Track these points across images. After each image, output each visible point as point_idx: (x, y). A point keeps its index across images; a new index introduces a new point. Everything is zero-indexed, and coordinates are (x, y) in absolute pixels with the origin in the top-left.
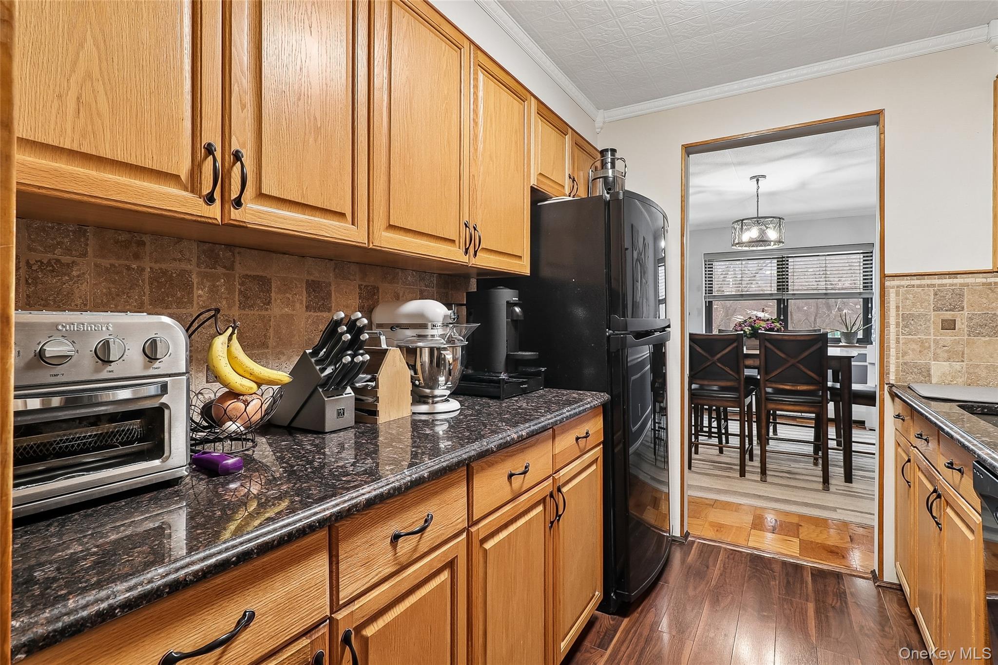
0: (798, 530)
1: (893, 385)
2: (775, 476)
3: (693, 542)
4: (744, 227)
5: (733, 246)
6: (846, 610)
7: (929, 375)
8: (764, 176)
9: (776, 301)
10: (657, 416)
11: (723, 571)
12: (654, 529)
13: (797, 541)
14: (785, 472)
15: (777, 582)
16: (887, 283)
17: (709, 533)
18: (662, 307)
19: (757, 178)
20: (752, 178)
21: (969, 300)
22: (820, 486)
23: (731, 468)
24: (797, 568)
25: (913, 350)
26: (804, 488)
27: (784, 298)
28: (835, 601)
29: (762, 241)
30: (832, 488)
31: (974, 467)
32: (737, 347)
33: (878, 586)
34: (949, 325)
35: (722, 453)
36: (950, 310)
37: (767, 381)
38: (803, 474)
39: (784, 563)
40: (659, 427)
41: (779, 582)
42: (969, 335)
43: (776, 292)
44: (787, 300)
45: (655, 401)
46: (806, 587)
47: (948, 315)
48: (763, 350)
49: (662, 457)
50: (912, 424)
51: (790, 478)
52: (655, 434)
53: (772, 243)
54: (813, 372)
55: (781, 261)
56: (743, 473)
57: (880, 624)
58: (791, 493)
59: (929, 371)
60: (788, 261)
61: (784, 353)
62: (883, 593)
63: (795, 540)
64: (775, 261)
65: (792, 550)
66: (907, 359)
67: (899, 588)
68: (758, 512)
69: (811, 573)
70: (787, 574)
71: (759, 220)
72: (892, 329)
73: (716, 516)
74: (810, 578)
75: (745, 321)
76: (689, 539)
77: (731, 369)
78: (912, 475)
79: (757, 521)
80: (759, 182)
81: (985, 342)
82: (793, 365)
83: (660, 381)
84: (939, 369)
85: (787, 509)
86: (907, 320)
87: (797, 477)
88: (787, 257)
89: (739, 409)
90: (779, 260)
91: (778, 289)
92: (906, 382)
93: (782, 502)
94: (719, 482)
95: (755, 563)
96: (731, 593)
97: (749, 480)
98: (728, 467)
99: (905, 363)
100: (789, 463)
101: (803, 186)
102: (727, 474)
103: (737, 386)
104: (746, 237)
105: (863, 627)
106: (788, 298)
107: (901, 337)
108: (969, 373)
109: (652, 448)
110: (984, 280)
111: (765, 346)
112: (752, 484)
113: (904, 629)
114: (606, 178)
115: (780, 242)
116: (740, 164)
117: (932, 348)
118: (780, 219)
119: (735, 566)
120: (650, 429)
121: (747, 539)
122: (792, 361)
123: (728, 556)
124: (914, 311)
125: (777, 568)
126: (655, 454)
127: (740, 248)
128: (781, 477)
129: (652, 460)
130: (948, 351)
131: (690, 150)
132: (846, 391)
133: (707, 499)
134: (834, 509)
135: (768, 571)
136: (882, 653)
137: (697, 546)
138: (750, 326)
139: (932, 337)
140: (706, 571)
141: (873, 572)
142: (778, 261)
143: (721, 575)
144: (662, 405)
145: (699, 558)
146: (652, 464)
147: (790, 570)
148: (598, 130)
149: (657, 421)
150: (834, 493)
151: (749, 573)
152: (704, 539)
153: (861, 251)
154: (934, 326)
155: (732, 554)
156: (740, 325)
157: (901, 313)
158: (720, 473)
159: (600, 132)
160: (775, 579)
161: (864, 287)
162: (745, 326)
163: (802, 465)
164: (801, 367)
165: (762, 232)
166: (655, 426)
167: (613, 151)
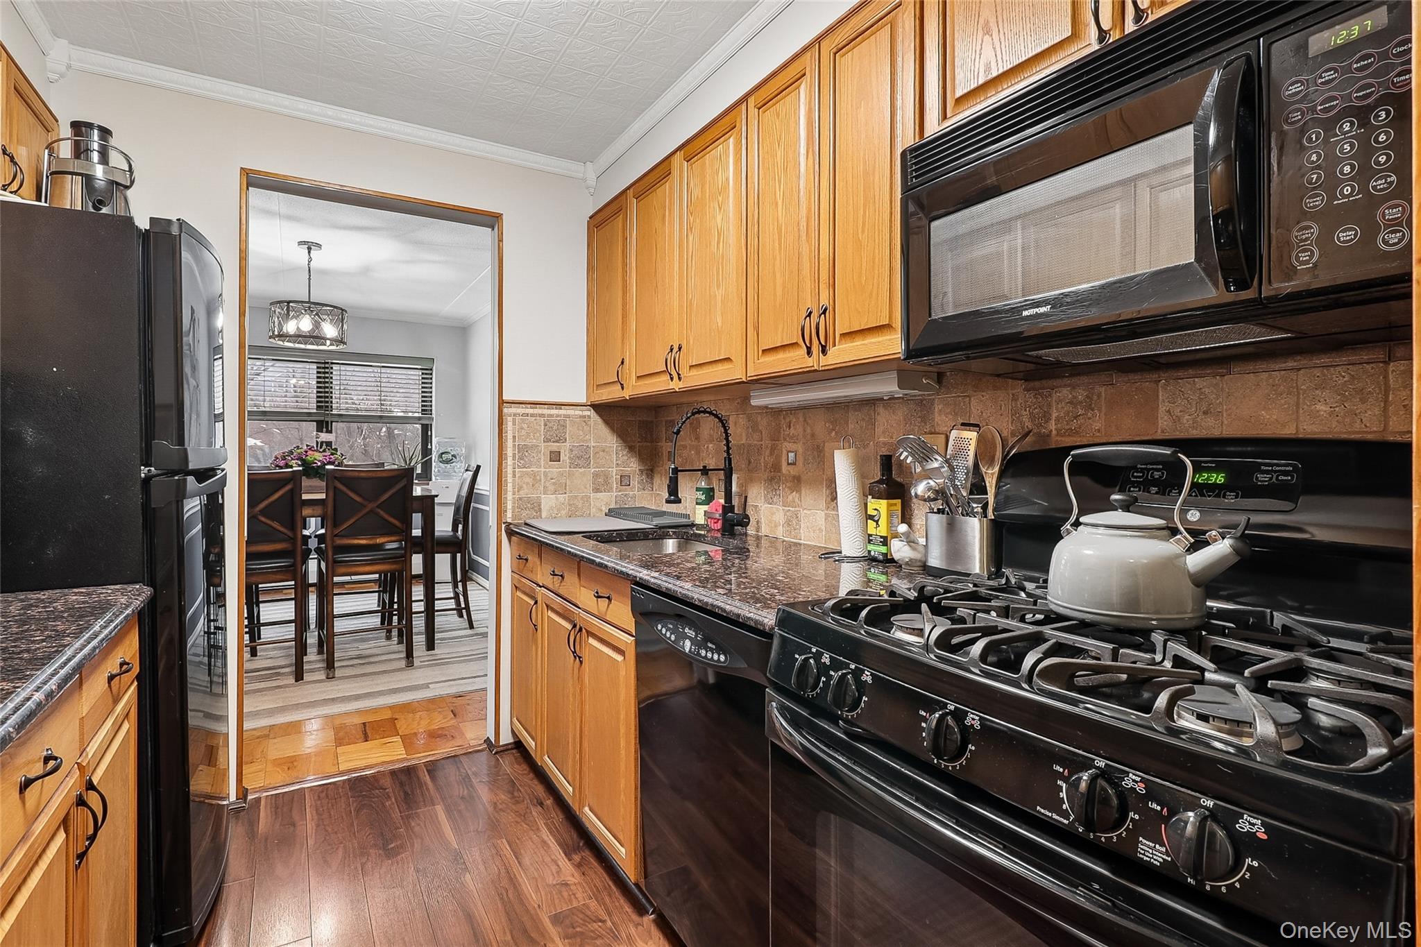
0: (395, 725)
1: (511, 524)
2: (343, 666)
3: (259, 799)
4: (292, 314)
5: (270, 337)
6: (475, 794)
7: (540, 510)
8: (319, 246)
9: (315, 423)
10: (212, 609)
11: (319, 819)
12: (210, 801)
13: (398, 739)
14: (355, 658)
15: (393, 799)
16: (505, 410)
17: (278, 777)
18: (219, 425)
19: (310, 246)
20: (300, 243)
21: (570, 431)
22: (403, 663)
23: (278, 674)
24: (409, 771)
25: (528, 483)
26: (385, 672)
27: (326, 419)
28: (462, 790)
29: (315, 337)
30: (417, 662)
31: (633, 590)
32: (292, 491)
33: (496, 753)
34: (555, 457)
35: (256, 656)
36: (557, 442)
37: (336, 536)
38: (377, 655)
39: (393, 773)
40: (216, 628)
41: (395, 799)
42: (570, 467)
43: (315, 411)
44: (332, 422)
45: (210, 583)
46: (428, 789)
47: (554, 446)
48: (331, 494)
49: (219, 676)
50: (539, 563)
51: (364, 664)
52: (209, 639)
53: (328, 342)
54: (396, 519)
55: (323, 368)
56: (299, 676)
57: (509, 792)
58: (371, 682)
59: (540, 505)
60: (332, 368)
61: (360, 496)
62: (502, 758)
63: (394, 739)
64: (314, 366)
65: (395, 753)
66: (522, 494)
67: (518, 745)
68: (337, 722)
69: (427, 771)
70: (402, 784)
71: (313, 307)
72: (510, 461)
73: (278, 749)
74: (428, 777)
75: (291, 452)
76: (250, 797)
77: (282, 525)
78: (540, 616)
79: (340, 734)
80: (312, 251)
81: (581, 473)
82: (371, 511)
83: (217, 550)
84: (548, 502)
85: (374, 704)
86: (522, 450)
87: (372, 660)
88: (332, 363)
89: (293, 583)
90: (319, 365)
91: (318, 407)
92: (521, 519)
93: (365, 697)
94: (266, 698)
95: (359, 789)
96: (342, 843)
97: (309, 682)
98: (273, 673)
99: (520, 499)
100: (356, 645)
101: (366, 271)
102: (274, 684)
103: (291, 549)
104: (291, 327)
105: (495, 803)
106: (333, 419)
107: (517, 470)
108: (570, 505)
109: (204, 664)
110: (580, 413)
111: (335, 487)
112: (316, 687)
113: (530, 787)
114: (89, 180)
115: (342, 342)
116: (290, 218)
117: (543, 481)
118: (343, 310)
119: (332, 805)
120: (202, 633)
121: (336, 762)
122: (371, 506)
123: (319, 797)
124: (528, 442)
125: (387, 782)
126: (210, 674)
127: (281, 343)
128: (352, 666)
129: (205, 684)
130: (554, 484)
131: (253, 180)
132: (429, 538)
133: (254, 729)
134: (426, 686)
135: (377, 791)
136: (519, 820)
137: (266, 803)
138: (300, 459)
139: (543, 470)
140: (294, 831)
141: (488, 741)
142: (318, 368)
143: (318, 826)
144: (219, 589)
145: (276, 818)
146: (205, 692)
147: (403, 778)
148: (53, 76)
149: (212, 618)
150: (420, 667)
151: (355, 804)
152: (275, 788)
153: (420, 367)
154: (544, 458)
155: (322, 792)
156: (284, 458)
157: (517, 444)
158: (263, 685)
159: (57, 81)
160: (389, 797)
161: (422, 410)
162: (292, 459)
163: (372, 644)
164: (382, 512)
165: (317, 325)
166: (209, 627)
167: (105, 133)
